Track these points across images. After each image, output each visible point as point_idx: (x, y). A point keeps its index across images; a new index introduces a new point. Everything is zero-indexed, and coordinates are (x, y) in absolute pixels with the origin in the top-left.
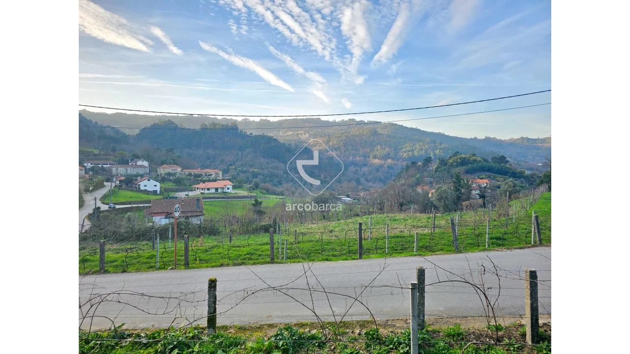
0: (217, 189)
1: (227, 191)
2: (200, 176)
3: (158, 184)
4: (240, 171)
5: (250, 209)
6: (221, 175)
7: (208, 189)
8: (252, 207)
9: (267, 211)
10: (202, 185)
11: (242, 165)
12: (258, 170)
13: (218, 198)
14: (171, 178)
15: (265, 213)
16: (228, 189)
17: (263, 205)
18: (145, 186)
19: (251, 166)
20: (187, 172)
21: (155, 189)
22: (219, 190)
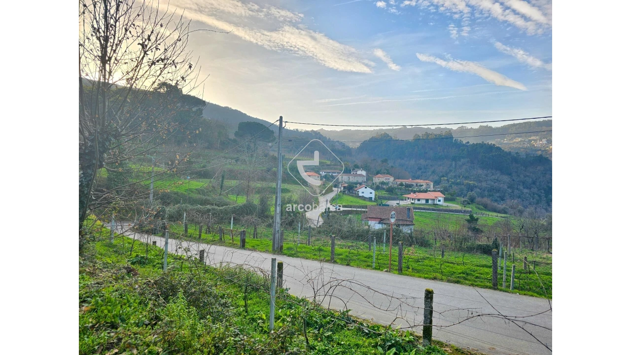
0: (427, 201)
1: (438, 203)
2: (411, 186)
3: (373, 192)
4: (453, 183)
5: (464, 226)
6: (432, 186)
7: (419, 200)
8: (466, 223)
9: (485, 229)
10: (412, 195)
11: (455, 177)
12: (474, 183)
13: (428, 209)
14: (385, 187)
15: (482, 231)
16: (439, 201)
17: (480, 222)
18: (363, 193)
19: (466, 178)
20: (399, 181)
21: (370, 196)
22: (430, 202)
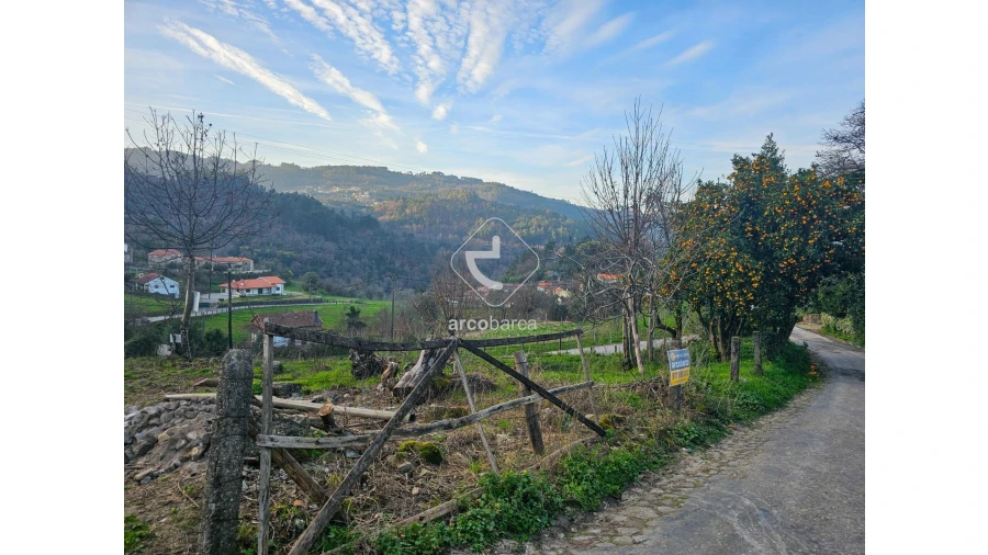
0: (260, 290)
1: (277, 292)
3: (176, 284)
6: (252, 266)
8: (347, 318)
10: (235, 284)
11: (262, 244)
13: (261, 303)
16: (278, 289)
18: (157, 287)
21: (171, 291)
22: (265, 292)
